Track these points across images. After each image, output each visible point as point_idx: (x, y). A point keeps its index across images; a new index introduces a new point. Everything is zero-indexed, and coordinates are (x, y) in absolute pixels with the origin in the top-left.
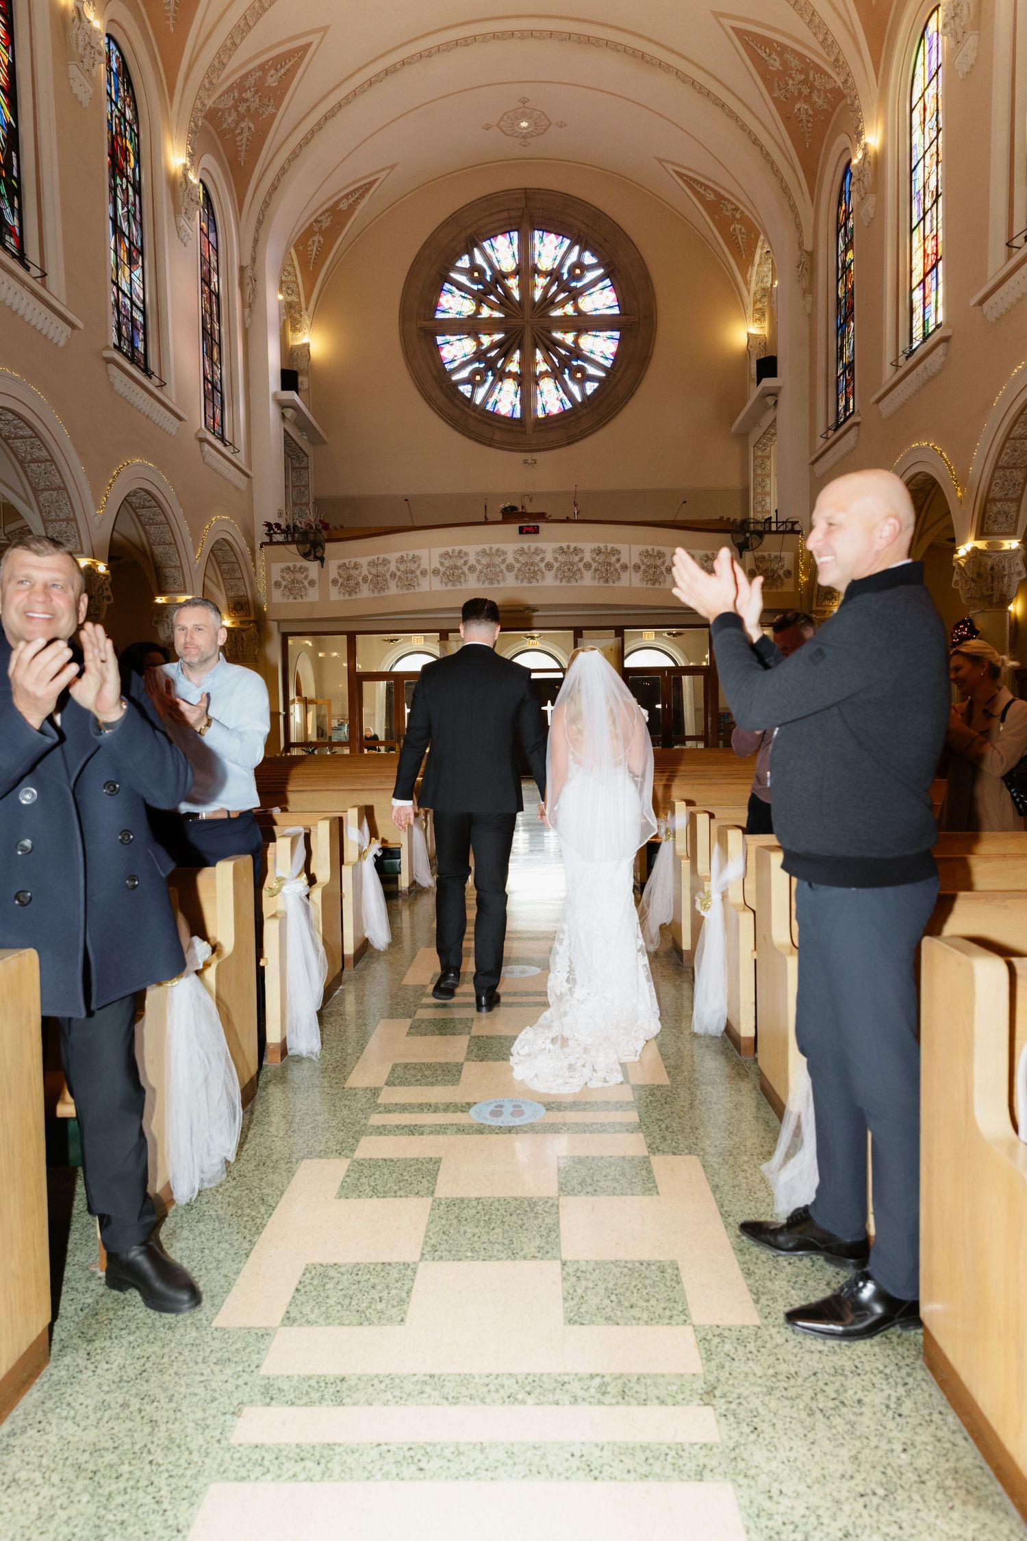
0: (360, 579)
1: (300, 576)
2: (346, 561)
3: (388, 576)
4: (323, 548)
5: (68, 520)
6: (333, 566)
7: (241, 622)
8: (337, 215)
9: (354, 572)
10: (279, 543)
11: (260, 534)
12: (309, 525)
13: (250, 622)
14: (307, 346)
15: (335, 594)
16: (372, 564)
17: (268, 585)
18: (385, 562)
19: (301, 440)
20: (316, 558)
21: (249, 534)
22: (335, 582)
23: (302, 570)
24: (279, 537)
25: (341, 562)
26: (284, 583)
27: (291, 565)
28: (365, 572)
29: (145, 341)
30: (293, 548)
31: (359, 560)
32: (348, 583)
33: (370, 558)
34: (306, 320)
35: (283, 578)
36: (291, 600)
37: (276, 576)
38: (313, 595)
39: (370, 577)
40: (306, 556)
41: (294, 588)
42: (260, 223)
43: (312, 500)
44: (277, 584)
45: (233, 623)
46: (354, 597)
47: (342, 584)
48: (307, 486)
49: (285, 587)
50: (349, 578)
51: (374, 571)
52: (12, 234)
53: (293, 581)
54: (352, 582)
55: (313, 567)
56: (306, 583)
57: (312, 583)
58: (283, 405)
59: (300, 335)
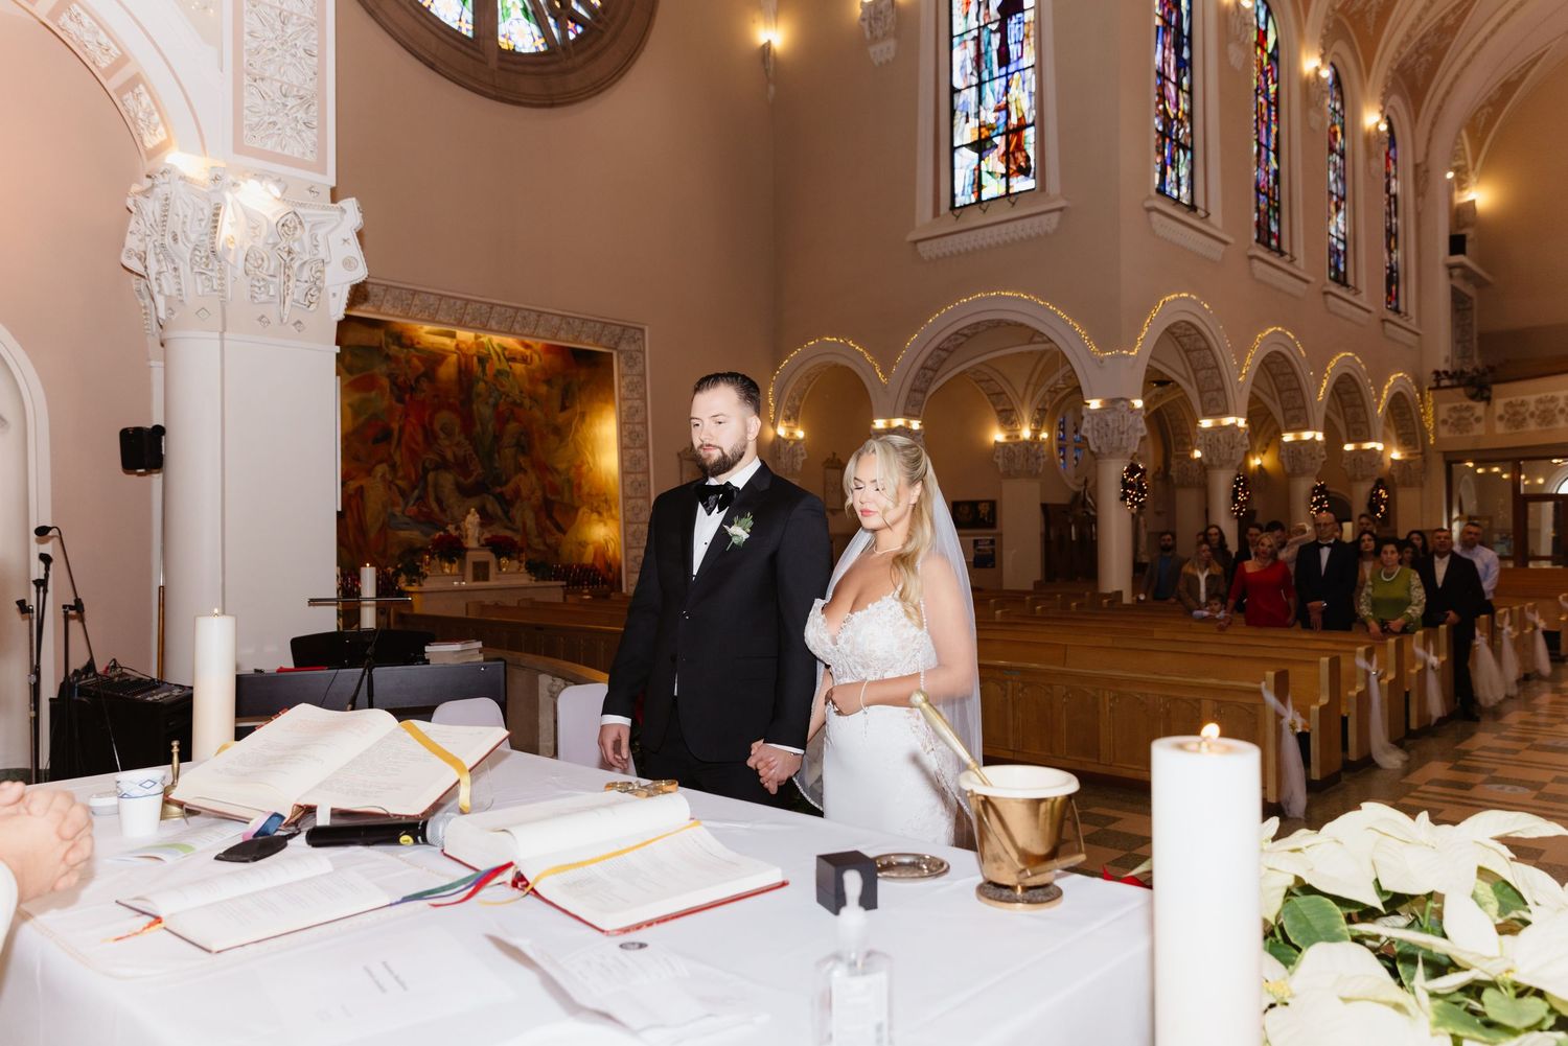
0: (1527, 415)
1: (1467, 414)
2: (1513, 399)
3: (1556, 412)
4: (1490, 390)
5: (1300, 408)
6: (1499, 405)
7: (1410, 455)
8: (1508, 88)
9: (1523, 409)
10: (1446, 387)
11: (1429, 381)
12: (1476, 369)
13: (1417, 454)
14: (1473, 202)
15: (1500, 428)
16: (1540, 401)
17: (1435, 422)
18: (1553, 400)
19: (1468, 289)
20: (1482, 399)
21: (1418, 382)
22: (1501, 418)
23: (1468, 408)
24: (1445, 382)
25: (1507, 400)
26: (1450, 421)
27: (1457, 404)
28: (1532, 408)
29: (1345, 262)
30: (1461, 391)
31: (1526, 398)
32: (1515, 417)
33: (1538, 396)
34: (1473, 178)
35: (1450, 417)
36: (1457, 435)
37: (1443, 415)
38: (1479, 430)
39: (1537, 413)
40: (1473, 398)
41: (1460, 423)
42: (1433, 124)
43: (1475, 336)
44: (1444, 422)
45: (1402, 455)
46: (1520, 430)
47: (1509, 420)
48: (1471, 325)
49: (1452, 423)
50: (1516, 413)
51: (1541, 407)
52: (1275, 237)
53: (1460, 419)
54: (1520, 418)
55: (1480, 408)
56: (1472, 419)
57: (1478, 420)
58: (1451, 267)
59: (1466, 193)
